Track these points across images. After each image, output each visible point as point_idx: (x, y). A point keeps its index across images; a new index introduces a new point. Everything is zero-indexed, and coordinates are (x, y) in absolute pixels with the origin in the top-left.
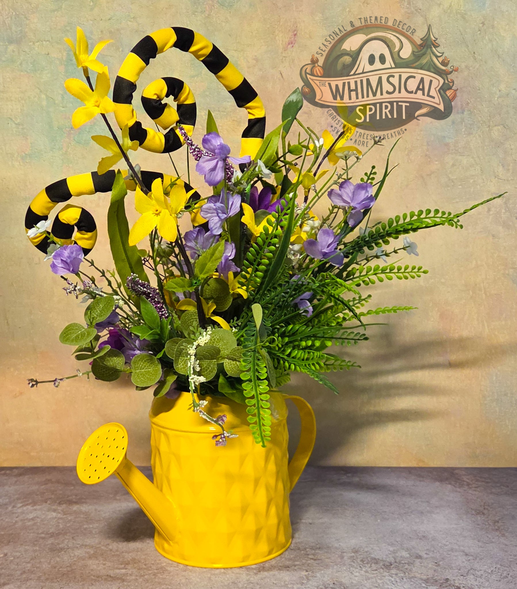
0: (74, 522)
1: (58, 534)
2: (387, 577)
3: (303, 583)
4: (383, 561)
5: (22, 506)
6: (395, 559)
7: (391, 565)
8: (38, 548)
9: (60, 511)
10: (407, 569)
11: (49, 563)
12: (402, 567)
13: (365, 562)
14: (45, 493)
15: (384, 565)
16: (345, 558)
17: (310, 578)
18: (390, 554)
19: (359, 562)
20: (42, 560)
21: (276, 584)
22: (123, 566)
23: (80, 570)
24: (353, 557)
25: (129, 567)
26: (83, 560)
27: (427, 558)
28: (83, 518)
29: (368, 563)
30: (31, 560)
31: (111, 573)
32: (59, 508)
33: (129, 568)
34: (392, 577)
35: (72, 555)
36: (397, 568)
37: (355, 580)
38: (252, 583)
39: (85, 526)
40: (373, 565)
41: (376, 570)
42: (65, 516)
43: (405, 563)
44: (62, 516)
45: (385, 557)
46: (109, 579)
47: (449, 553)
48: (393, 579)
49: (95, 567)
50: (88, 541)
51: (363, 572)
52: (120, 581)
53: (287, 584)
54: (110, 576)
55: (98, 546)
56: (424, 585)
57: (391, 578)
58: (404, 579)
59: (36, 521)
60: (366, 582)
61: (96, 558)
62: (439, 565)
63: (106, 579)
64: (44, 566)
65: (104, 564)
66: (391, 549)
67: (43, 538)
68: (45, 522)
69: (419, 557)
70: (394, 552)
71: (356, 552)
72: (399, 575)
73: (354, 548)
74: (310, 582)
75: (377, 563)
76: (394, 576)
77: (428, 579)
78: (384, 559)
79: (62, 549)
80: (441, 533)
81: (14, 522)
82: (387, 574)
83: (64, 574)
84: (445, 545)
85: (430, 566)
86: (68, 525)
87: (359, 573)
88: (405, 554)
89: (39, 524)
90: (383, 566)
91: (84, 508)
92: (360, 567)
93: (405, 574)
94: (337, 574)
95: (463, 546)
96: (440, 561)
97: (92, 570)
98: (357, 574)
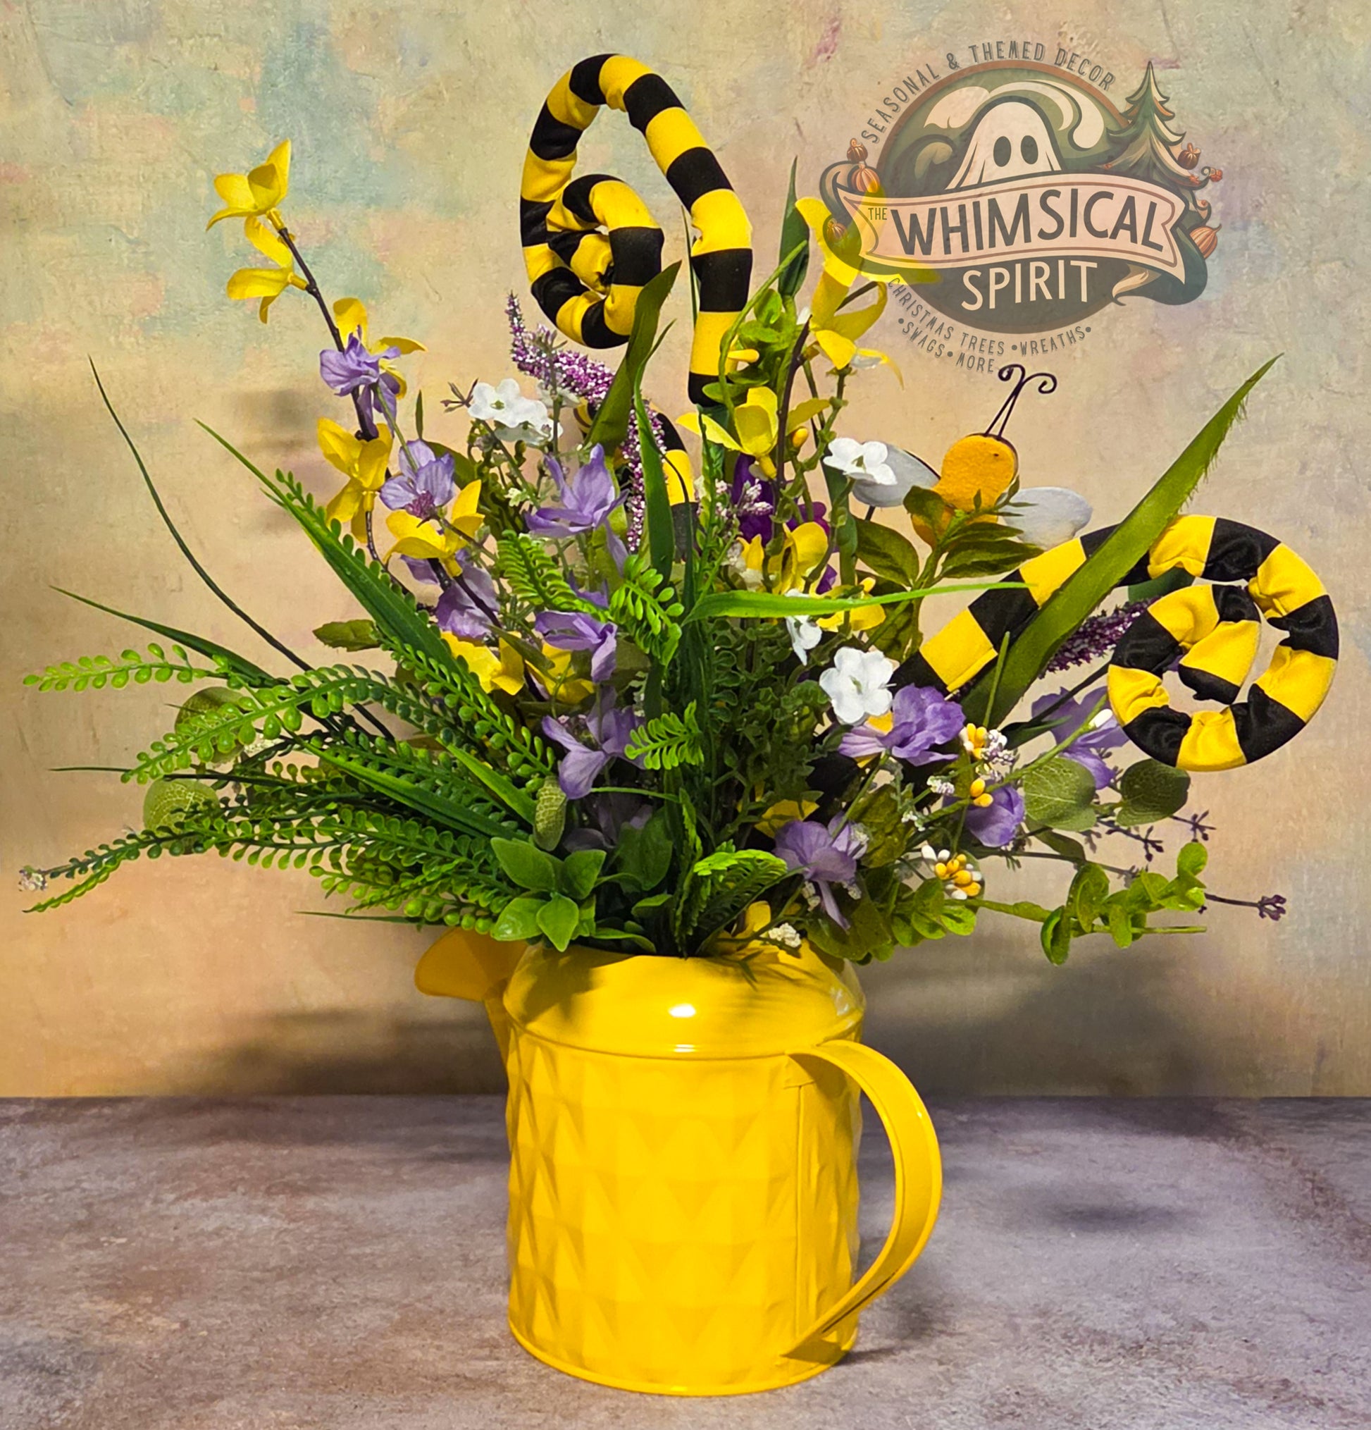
0: (322, 1240)
1: (295, 1271)
2: (1140, 1378)
3: (943, 1393)
4: (1119, 1338)
5: (177, 1199)
6: (1146, 1333)
7: (1141, 1347)
8: (258, 1308)
9: (276, 1211)
10: (1181, 1356)
11: (301, 1345)
12: (1170, 1352)
13: (1074, 1341)
14: (221, 1165)
15: (1123, 1347)
16: (1024, 1330)
17: (954, 1380)
18: (1128, 1319)
19: (1059, 1338)
20: (280, 1338)
21: (877, 1395)
22: (486, 1352)
23: (385, 1361)
24: (1041, 1327)
25: (503, 1353)
26: (383, 1336)
27: (1219, 1330)
28: (338, 1229)
29: (1081, 1342)
30: (254, 1336)
31: (465, 1368)
32: (271, 1205)
33: (504, 1356)
34: (1153, 1377)
35: (350, 1323)
36: (1156, 1352)
37: (1065, 1384)
38: (819, 1394)
39: (354, 1251)
40: (1096, 1347)
41: (1108, 1360)
42: (292, 1226)
43: (1173, 1343)
44: (285, 1226)
45: (1117, 1326)
46: (465, 1384)
47: (1271, 1315)
48: (1156, 1383)
49: (419, 1354)
50: (376, 1290)
51: (1077, 1366)
52: (493, 1390)
53: (903, 1396)
54: (466, 1378)
55: (405, 1301)
56: (1235, 1396)
57: (1150, 1379)
58: (1184, 1381)
59: (227, 1238)
60: (1093, 1390)
61: (411, 1330)
62: (1253, 1347)
63: (457, 1386)
64: (291, 1351)
65: (439, 1348)
66: (1127, 1307)
67: (260, 1281)
68: (251, 1241)
69: (1202, 1327)
70: (1137, 1314)
71: (1044, 1314)
72: (1167, 1372)
73: (1036, 1305)
74: (959, 1391)
75: (1103, 1342)
76: (1155, 1374)
77: (1240, 1381)
78: (1118, 1332)
79: (318, 1310)
80: (1233, 1266)
81: (172, 1239)
82: (1140, 1369)
83: (348, 1373)
84: (1252, 1296)
85: (1234, 1348)
86: (309, 1248)
87: (1069, 1366)
88: (1165, 1320)
89: (236, 1245)
90: (1121, 1351)
91: (332, 1203)
92: (1067, 1352)
93: (1181, 1369)
94: (1016, 1371)
95: (1297, 1299)
96: (1254, 1336)
97: (414, 1361)
98: (1065, 1370)
